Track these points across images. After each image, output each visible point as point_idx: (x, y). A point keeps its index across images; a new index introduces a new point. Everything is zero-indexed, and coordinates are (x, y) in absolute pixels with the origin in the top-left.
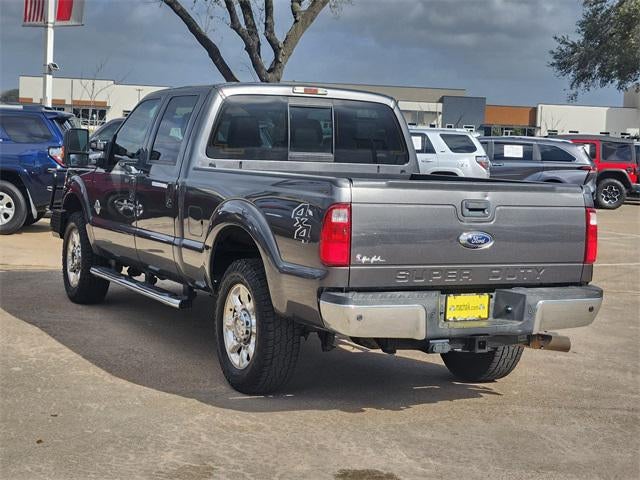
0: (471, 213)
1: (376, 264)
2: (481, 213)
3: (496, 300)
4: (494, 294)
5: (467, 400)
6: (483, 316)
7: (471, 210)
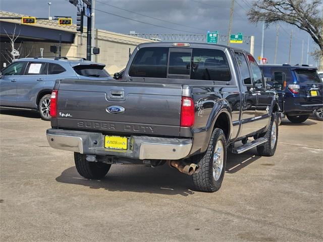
1: (68, 117)
2: (119, 97)
3: (130, 141)
4: (130, 138)
5: (158, 194)
6: (124, 148)
7: (113, 95)
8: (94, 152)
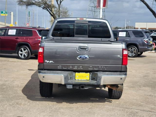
0: (81, 50)
1: (51, 63)
2: (85, 50)
3: (92, 75)
4: (91, 73)
6: (88, 79)
7: (81, 49)
8: (72, 83)
